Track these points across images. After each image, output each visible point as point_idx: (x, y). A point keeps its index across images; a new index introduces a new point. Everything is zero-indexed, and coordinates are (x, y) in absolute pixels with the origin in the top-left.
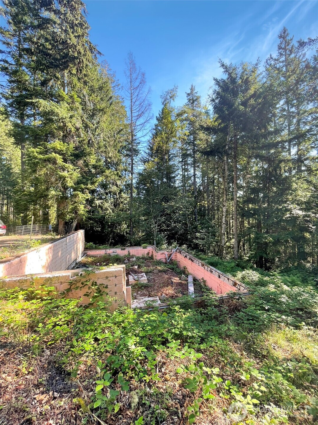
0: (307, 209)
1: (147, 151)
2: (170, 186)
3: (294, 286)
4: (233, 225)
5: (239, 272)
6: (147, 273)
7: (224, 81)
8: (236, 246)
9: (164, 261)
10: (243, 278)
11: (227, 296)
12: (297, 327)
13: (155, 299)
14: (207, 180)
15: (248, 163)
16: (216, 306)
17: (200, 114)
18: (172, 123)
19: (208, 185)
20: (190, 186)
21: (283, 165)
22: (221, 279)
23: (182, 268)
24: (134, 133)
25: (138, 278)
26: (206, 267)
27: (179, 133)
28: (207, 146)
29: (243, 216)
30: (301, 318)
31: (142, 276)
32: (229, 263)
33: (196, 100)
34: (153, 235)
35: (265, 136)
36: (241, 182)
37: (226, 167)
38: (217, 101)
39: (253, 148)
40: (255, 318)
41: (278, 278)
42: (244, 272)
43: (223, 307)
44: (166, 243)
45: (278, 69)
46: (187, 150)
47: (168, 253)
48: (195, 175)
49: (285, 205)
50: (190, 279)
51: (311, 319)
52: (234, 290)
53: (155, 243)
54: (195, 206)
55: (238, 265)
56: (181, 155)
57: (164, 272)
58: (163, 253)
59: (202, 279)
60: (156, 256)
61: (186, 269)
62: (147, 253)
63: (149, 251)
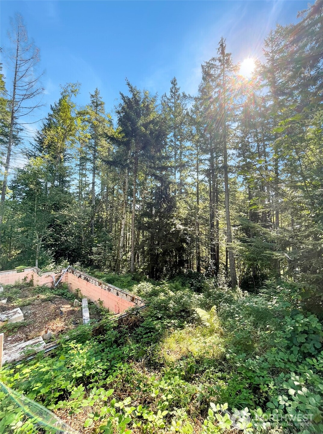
0: (185, 224)
1: (34, 143)
2: (62, 191)
3: (177, 290)
4: (129, 237)
5: (135, 286)
6: (22, 307)
7: (129, 99)
8: (132, 259)
9: (50, 285)
10: (139, 292)
11: (126, 314)
12: (182, 327)
13: (37, 341)
14: (107, 189)
15: (146, 179)
16: (115, 328)
17: (104, 121)
18: (71, 119)
19: (108, 196)
20: (87, 194)
21: (171, 186)
22: (120, 297)
23: (74, 291)
24: (15, 115)
25: (8, 317)
26: (104, 286)
27: (79, 133)
28: (109, 155)
29: (139, 229)
30: (183, 318)
31: (15, 313)
32: (125, 277)
33: (100, 105)
34: (34, 252)
35: (159, 159)
36: (138, 196)
37: (127, 180)
38: (122, 115)
39: (150, 167)
40: (152, 330)
41: (166, 285)
42: (139, 285)
43: (122, 327)
44: (53, 262)
45: (170, 107)
46: (86, 153)
47: (56, 275)
48: (93, 183)
49: (172, 220)
50: (85, 303)
51: (190, 317)
52: (132, 305)
53: (37, 263)
54: (93, 217)
55: (133, 279)
56: (79, 157)
57: (49, 300)
58: (49, 276)
59: (98, 300)
60: (38, 281)
61: (79, 292)
62: (24, 279)
63: (27, 275)
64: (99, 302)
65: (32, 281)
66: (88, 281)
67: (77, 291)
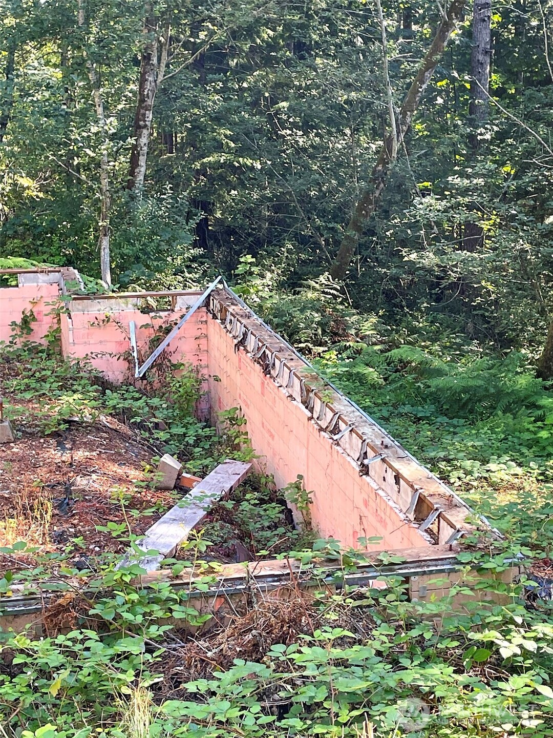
22: (371, 481)
47: (146, 318)
50: (212, 484)
53: (105, 256)
58: (108, 319)
62: (19, 321)
63: (32, 303)
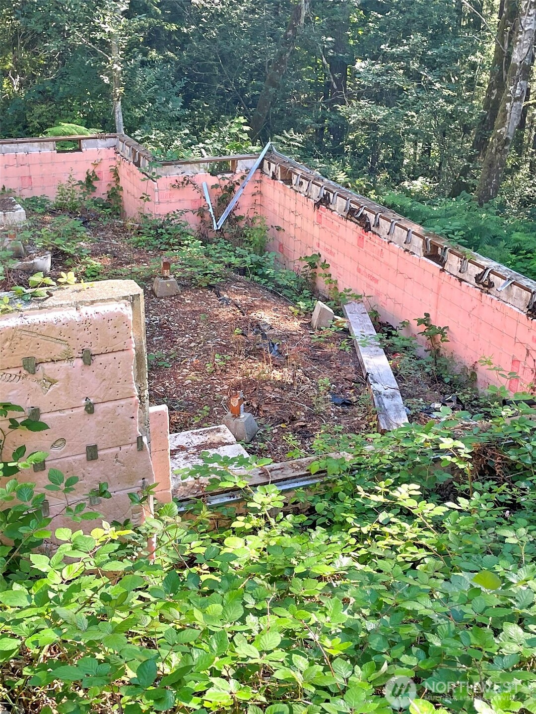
9: (191, 223)
47: (215, 180)
50: (360, 324)
53: (119, 118)
57: (210, 287)
58: (186, 182)
59: (420, 322)
60: (145, 198)
61: (320, 271)
62: (84, 180)
63: (94, 165)
64: (423, 328)
65: (115, 194)
66: (367, 227)
67: (313, 266)
